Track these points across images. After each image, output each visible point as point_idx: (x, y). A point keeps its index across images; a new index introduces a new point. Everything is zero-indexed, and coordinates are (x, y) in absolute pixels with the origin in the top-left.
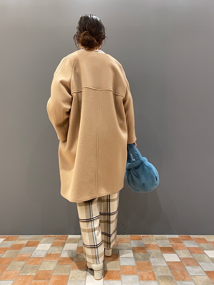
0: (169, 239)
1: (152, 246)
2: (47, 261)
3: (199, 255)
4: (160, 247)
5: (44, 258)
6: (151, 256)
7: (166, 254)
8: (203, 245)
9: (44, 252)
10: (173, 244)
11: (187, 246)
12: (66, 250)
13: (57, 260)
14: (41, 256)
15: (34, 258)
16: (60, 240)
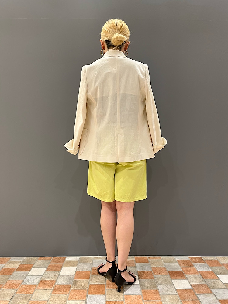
0: (179, 261)
1: (159, 269)
2: (40, 289)
3: (212, 280)
4: (168, 271)
5: (37, 285)
6: (158, 282)
7: (176, 280)
8: (216, 268)
9: (38, 277)
10: (183, 268)
11: (199, 270)
12: (63, 276)
13: (53, 287)
14: (34, 282)
15: (26, 286)
16: (56, 263)
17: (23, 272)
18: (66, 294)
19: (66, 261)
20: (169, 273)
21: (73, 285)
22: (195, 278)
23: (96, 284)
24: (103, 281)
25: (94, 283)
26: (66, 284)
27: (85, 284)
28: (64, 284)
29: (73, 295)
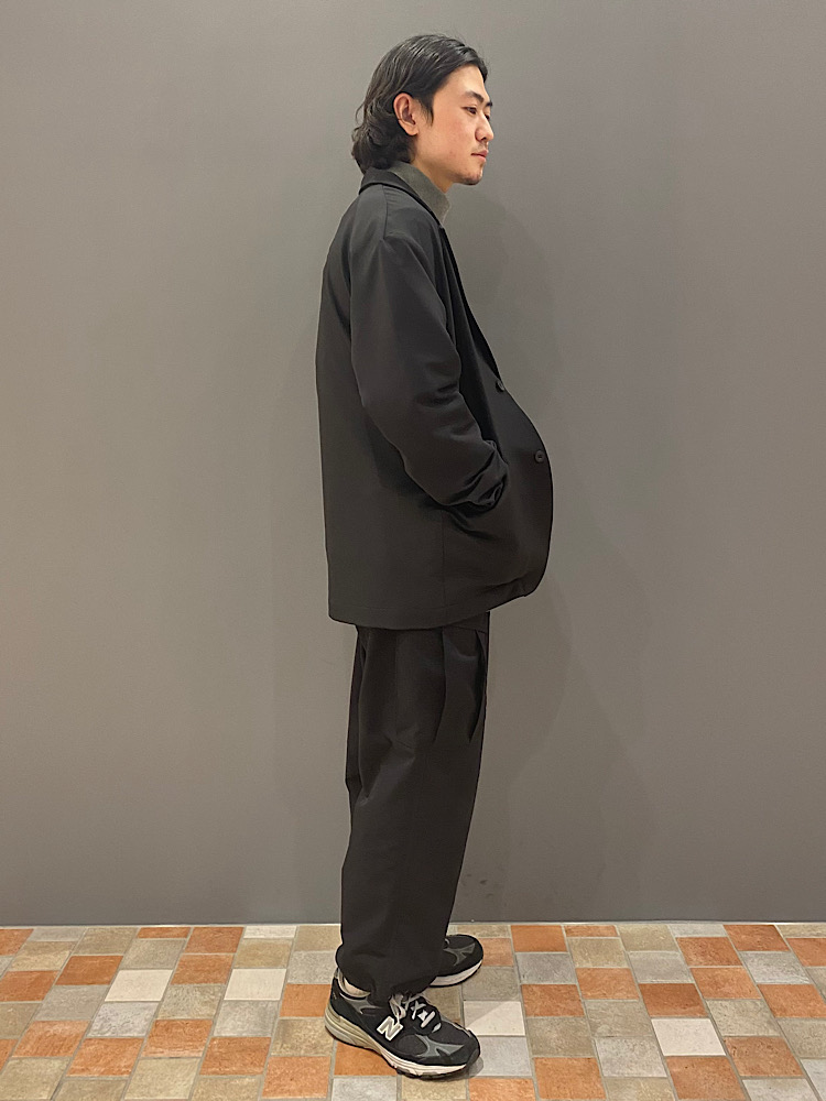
0: (684, 943)
1: (606, 978)
2: (156, 1056)
3: (808, 1023)
4: (640, 985)
5: (142, 1040)
6: (599, 1030)
7: (667, 1020)
9: (145, 1009)
10: (697, 970)
11: (760, 980)
12: (237, 1002)
13: (202, 1049)
14: (130, 1030)
15: (104, 1043)
16: (208, 950)
17: (85, 988)
18: (253, 1074)
19: (243, 943)
20: (642, 993)
21: (277, 1039)
22: (743, 1012)
26: (250, 1035)
27: (323, 1036)
28: (244, 1035)
29: (278, 1078)
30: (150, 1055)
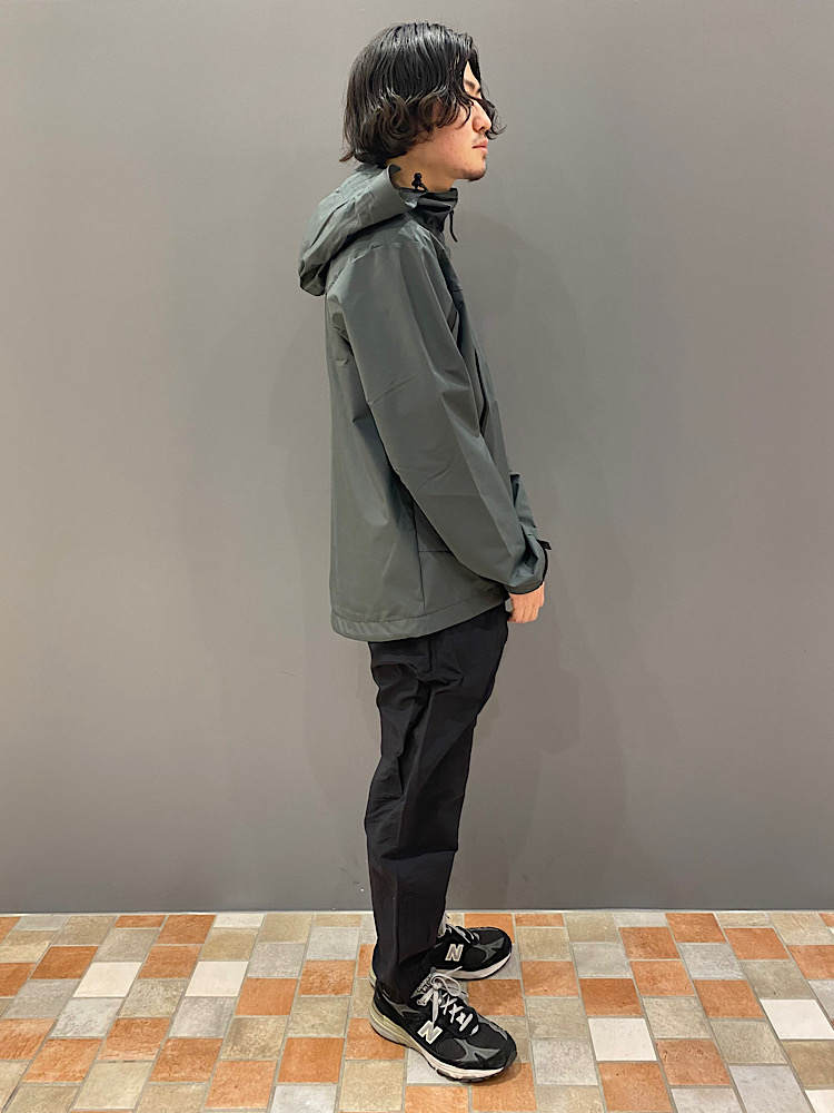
0: (626, 934)
1: (549, 971)
2: (114, 1058)
3: (739, 1024)
4: (581, 981)
5: (101, 1040)
6: (537, 1031)
7: (603, 1020)
8: (762, 968)
9: (109, 1006)
10: (637, 963)
11: (696, 975)
12: (197, 999)
13: (156, 1051)
14: (92, 1029)
15: (64, 1043)
16: (178, 941)
17: (57, 982)
18: (200, 1081)
19: (212, 933)
20: (582, 989)
21: (229, 1041)
22: (676, 1012)
23: (310, 1035)
24: (337, 1023)
25: (305, 1032)
26: (204, 1036)
27: (272, 1037)
28: (198, 1035)
29: (224, 1085)
30: (105, 1058)
